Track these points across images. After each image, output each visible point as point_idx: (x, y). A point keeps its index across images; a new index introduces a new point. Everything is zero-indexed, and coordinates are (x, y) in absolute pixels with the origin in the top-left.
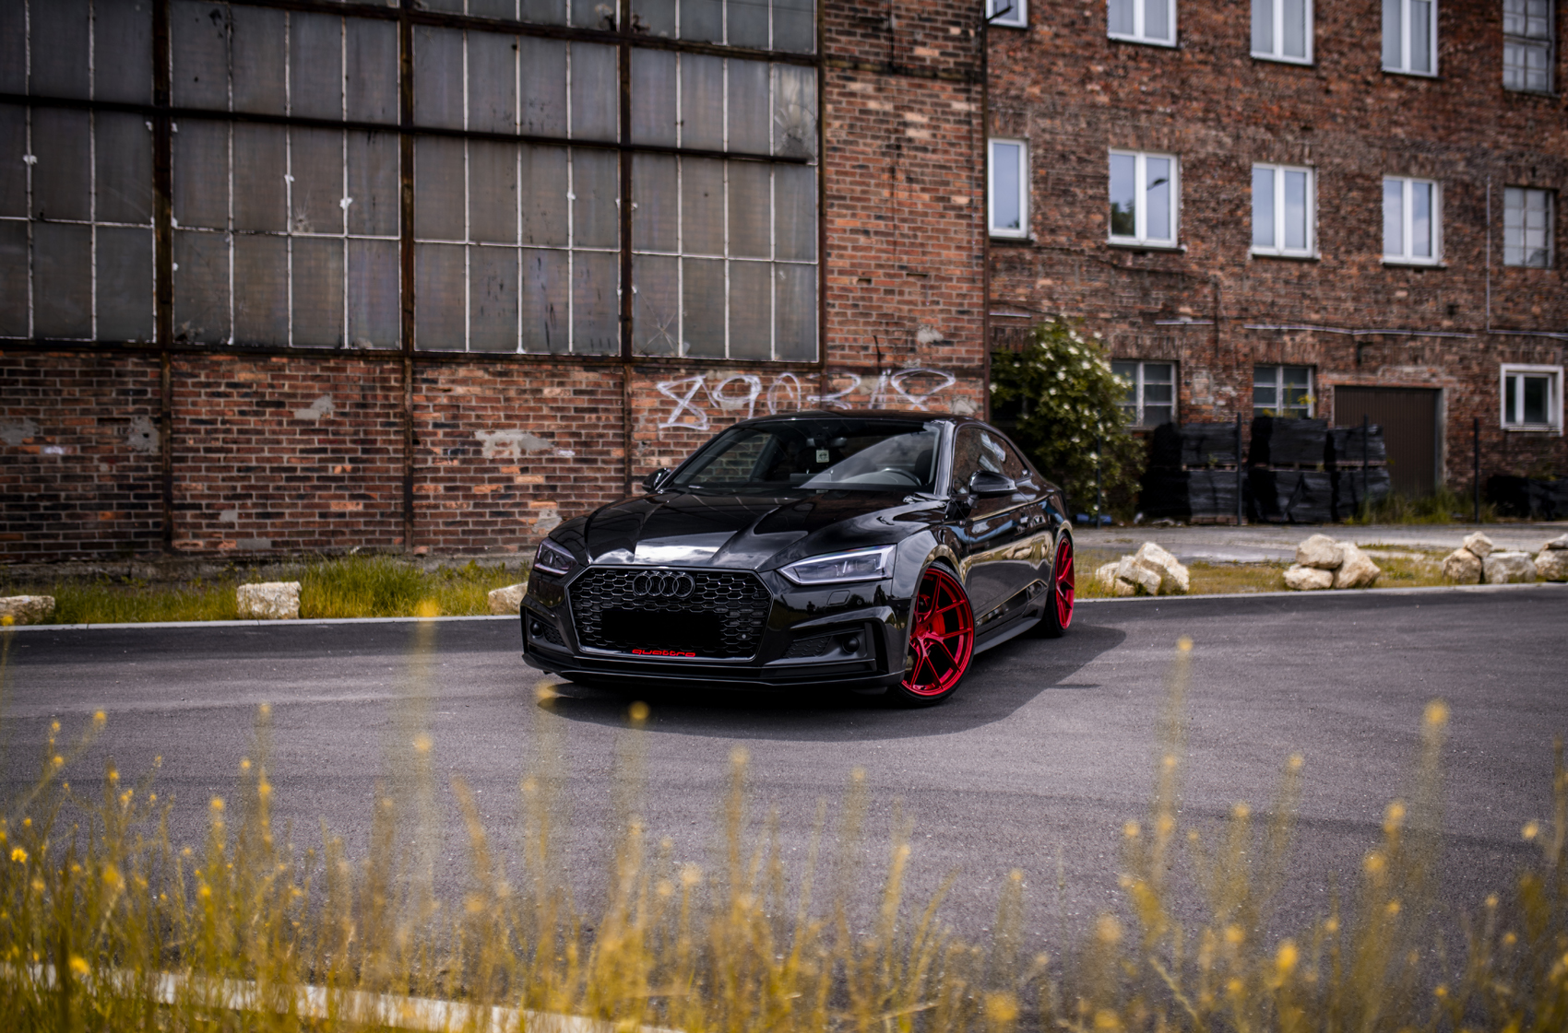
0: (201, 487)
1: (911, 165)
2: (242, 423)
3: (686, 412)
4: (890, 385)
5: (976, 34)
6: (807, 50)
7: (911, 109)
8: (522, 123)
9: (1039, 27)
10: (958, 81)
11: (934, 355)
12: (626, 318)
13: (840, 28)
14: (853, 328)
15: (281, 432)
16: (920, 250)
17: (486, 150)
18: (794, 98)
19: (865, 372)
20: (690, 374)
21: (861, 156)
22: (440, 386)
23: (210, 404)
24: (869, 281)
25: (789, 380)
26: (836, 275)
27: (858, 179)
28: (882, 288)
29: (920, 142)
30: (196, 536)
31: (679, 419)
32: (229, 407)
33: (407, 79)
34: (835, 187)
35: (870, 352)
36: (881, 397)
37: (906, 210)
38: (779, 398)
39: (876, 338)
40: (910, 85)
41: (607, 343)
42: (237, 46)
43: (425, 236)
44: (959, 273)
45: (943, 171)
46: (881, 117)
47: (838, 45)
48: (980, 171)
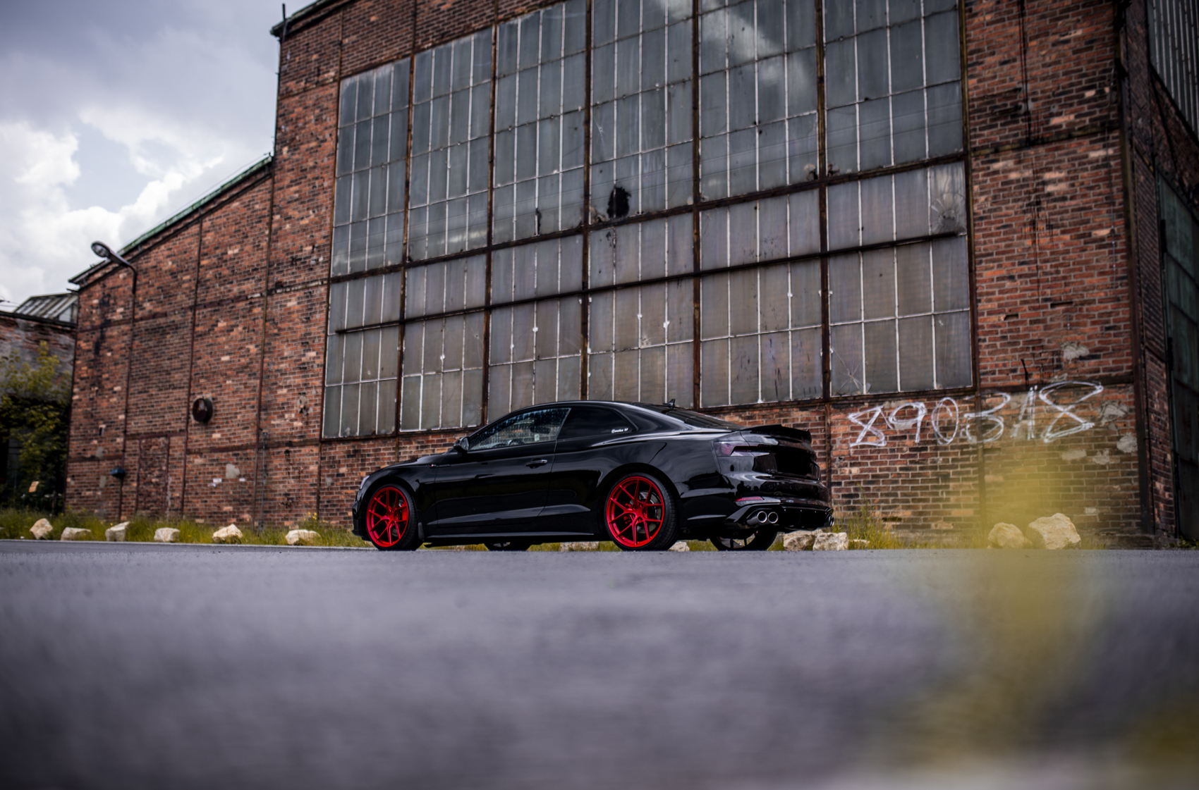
1: (1051, 214)
3: (869, 434)
4: (1038, 398)
5: (1111, 89)
6: (954, 150)
7: (1049, 170)
8: (760, 255)
10: (1095, 134)
11: (1081, 369)
12: (826, 372)
13: (983, 125)
14: (1002, 355)
16: (1063, 282)
17: (740, 277)
18: (947, 189)
19: (1014, 390)
20: (872, 406)
21: (1004, 219)
24: (1017, 316)
25: (948, 403)
26: (985, 316)
27: (1002, 236)
28: (1028, 320)
29: (1058, 194)
31: (864, 439)
34: (982, 247)
35: (1019, 373)
36: (1030, 410)
37: (1048, 252)
38: (941, 417)
39: (1023, 361)
40: (1047, 151)
41: (813, 390)
42: (618, 248)
43: (707, 337)
44: (1102, 295)
45: (1083, 212)
46: (1022, 183)
47: (982, 138)
48: (1120, 204)
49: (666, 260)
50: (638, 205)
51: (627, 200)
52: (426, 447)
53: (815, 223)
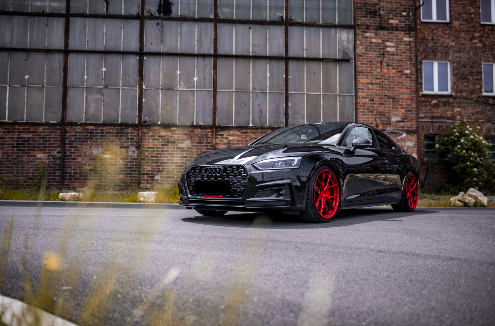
0: (149, 168)
1: (388, 60)
2: (162, 148)
5: (412, 14)
6: (350, 23)
7: (388, 41)
8: (252, 52)
9: (454, 22)
10: (406, 31)
11: (398, 126)
12: (287, 114)
13: (362, 15)
14: (367, 117)
15: (174, 151)
16: (392, 89)
17: (241, 61)
18: (345, 39)
21: (370, 58)
22: (224, 137)
23: (153, 142)
24: (373, 100)
26: (361, 99)
27: (369, 65)
28: (378, 103)
29: (392, 52)
30: (147, 183)
32: (158, 143)
33: (216, 40)
34: (360, 69)
35: (374, 125)
37: (387, 76)
39: (376, 120)
40: (388, 33)
41: (279, 122)
42: (164, 33)
43: (221, 89)
44: (406, 97)
45: (401, 62)
46: (377, 44)
47: (361, 21)
48: (414, 61)
49: (196, 44)
50: (178, 10)
51: (171, 7)
52: (12, 132)
53: (282, 42)
